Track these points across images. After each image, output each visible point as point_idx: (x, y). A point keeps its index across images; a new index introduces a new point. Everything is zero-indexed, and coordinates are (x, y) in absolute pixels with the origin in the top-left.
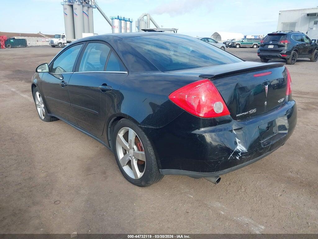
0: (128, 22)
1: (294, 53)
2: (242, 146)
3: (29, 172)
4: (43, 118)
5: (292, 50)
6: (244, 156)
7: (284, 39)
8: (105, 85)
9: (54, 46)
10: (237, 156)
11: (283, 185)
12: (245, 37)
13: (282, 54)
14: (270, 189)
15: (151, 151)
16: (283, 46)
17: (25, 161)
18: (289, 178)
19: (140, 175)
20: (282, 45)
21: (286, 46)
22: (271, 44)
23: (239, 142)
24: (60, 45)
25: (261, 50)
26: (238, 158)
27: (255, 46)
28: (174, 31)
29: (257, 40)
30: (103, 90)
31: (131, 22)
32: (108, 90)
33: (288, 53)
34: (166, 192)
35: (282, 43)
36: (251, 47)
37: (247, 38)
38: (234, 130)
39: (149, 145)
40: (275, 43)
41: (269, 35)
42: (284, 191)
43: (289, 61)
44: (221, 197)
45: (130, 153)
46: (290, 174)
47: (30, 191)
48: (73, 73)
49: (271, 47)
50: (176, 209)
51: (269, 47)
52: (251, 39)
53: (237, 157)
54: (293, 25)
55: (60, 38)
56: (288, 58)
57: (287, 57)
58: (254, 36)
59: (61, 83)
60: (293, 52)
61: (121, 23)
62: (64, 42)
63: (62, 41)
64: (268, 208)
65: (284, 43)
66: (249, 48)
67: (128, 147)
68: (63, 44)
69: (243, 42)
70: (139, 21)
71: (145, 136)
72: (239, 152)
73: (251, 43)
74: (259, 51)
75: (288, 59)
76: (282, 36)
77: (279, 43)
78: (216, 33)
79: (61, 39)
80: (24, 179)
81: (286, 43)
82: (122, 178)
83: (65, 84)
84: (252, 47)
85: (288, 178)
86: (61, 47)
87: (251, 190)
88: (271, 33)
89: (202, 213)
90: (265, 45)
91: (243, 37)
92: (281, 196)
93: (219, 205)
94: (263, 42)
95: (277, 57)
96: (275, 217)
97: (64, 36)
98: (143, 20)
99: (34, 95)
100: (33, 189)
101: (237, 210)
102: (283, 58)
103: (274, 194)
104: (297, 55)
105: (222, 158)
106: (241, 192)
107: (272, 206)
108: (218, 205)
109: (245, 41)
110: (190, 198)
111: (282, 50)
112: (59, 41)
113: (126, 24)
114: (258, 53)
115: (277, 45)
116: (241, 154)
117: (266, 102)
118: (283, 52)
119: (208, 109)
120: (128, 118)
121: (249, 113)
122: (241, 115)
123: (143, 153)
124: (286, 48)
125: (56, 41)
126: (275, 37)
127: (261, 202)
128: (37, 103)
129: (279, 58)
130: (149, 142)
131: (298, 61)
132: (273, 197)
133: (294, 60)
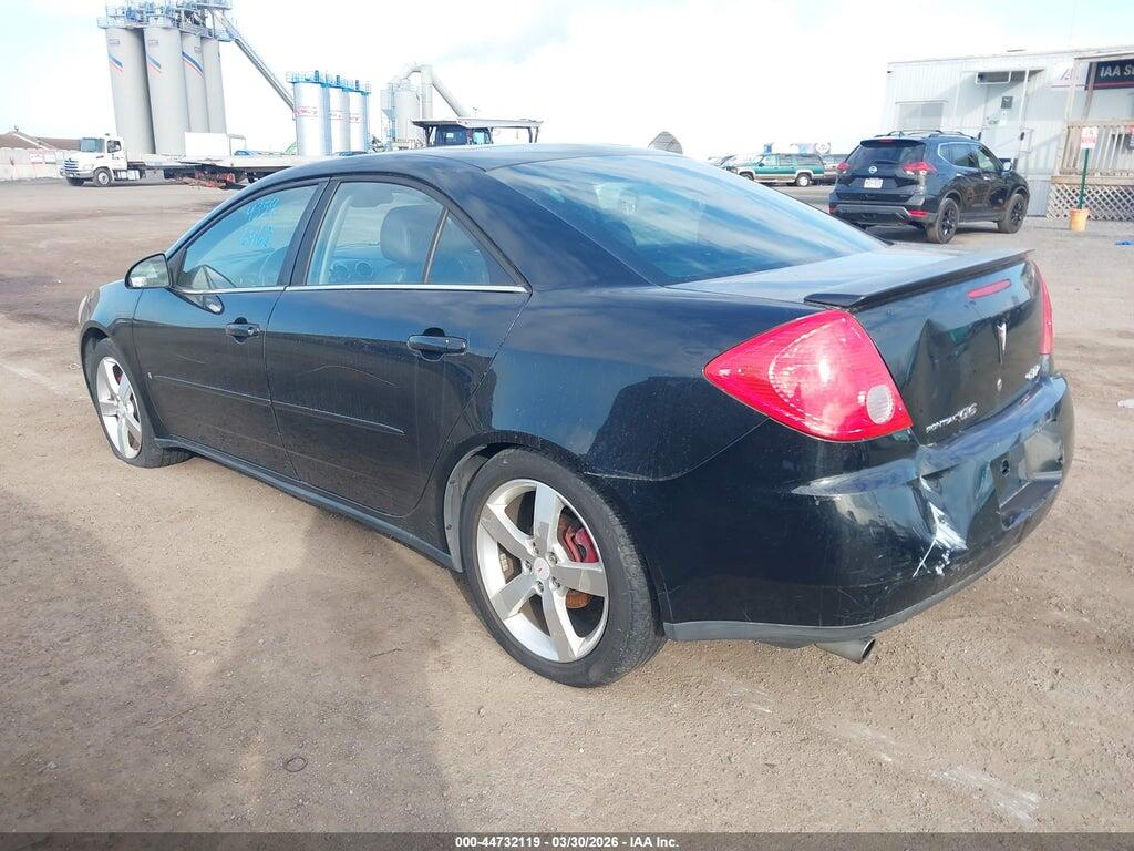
0: (352, 95)
1: (948, 204)
2: (949, 531)
3: (151, 659)
4: (131, 453)
5: (942, 194)
6: (958, 562)
7: (913, 155)
8: (434, 332)
9: (77, 182)
10: (939, 565)
11: (1047, 652)
12: (769, 148)
13: (909, 208)
14: (1011, 667)
15: (629, 560)
16: (914, 182)
17: (117, 618)
18: (1056, 627)
19: (579, 646)
20: (908, 180)
21: (922, 181)
22: (873, 176)
23: (941, 519)
24: (100, 176)
25: (839, 195)
26: (939, 570)
27: (803, 181)
28: (529, 128)
29: (808, 160)
30: (430, 352)
31: (364, 94)
32: (449, 351)
33: (931, 204)
34: (676, 701)
35: (908, 172)
36: (790, 184)
37: (774, 151)
38: (924, 477)
39: (621, 539)
40: (887, 171)
41: (865, 143)
42: (1057, 672)
43: (934, 232)
44: (864, 707)
45: (536, 568)
46: (1057, 612)
47: (180, 730)
48: (282, 288)
49: (873, 184)
50: (729, 758)
51: (866, 186)
52: (789, 155)
53: (937, 569)
54: (934, 108)
55: (100, 150)
56: (931, 220)
57: (926, 218)
58: (799, 146)
59: (233, 326)
60: (944, 201)
61: (327, 97)
62: (117, 167)
63: (108, 161)
64: (1029, 732)
65: (917, 172)
66: (783, 185)
67: (531, 551)
68: (115, 172)
69: (761, 165)
70: (393, 92)
71: (607, 508)
72: (944, 549)
73: (789, 168)
74: (837, 200)
75: (931, 225)
76: (907, 150)
77: (899, 172)
78: (665, 134)
79: (105, 153)
80: (139, 686)
81: (921, 173)
82: (503, 661)
83: (251, 328)
84: (795, 184)
85: (1054, 627)
86: (105, 186)
87: (952, 675)
88: (872, 138)
89: (822, 764)
90: (853, 177)
91: (762, 150)
92: (1052, 688)
93: (868, 731)
94: (848, 170)
95: (892, 218)
96: (1058, 759)
97: (118, 143)
98: (408, 89)
99: (88, 370)
100: (186, 719)
101: (930, 746)
102: (913, 223)
103: (1030, 682)
104: (958, 212)
105: (895, 576)
106: (922, 685)
107: (1039, 726)
108: (860, 732)
109: (771, 163)
110: (763, 715)
111: (910, 196)
112: (100, 163)
113: (347, 102)
114: (832, 206)
115: (895, 178)
116: (950, 557)
117: (1000, 381)
118: (911, 202)
119: (842, 407)
120: (539, 447)
121: (958, 417)
122: (939, 428)
123: (599, 568)
124: (922, 188)
125: (86, 162)
126: (885, 151)
127: (1000, 714)
128: (104, 398)
129: (901, 220)
130: (620, 530)
131: (961, 231)
132: (1032, 695)
133: (949, 227)
